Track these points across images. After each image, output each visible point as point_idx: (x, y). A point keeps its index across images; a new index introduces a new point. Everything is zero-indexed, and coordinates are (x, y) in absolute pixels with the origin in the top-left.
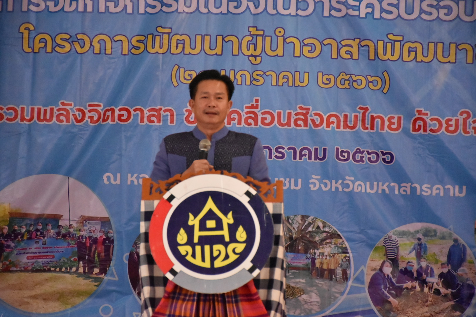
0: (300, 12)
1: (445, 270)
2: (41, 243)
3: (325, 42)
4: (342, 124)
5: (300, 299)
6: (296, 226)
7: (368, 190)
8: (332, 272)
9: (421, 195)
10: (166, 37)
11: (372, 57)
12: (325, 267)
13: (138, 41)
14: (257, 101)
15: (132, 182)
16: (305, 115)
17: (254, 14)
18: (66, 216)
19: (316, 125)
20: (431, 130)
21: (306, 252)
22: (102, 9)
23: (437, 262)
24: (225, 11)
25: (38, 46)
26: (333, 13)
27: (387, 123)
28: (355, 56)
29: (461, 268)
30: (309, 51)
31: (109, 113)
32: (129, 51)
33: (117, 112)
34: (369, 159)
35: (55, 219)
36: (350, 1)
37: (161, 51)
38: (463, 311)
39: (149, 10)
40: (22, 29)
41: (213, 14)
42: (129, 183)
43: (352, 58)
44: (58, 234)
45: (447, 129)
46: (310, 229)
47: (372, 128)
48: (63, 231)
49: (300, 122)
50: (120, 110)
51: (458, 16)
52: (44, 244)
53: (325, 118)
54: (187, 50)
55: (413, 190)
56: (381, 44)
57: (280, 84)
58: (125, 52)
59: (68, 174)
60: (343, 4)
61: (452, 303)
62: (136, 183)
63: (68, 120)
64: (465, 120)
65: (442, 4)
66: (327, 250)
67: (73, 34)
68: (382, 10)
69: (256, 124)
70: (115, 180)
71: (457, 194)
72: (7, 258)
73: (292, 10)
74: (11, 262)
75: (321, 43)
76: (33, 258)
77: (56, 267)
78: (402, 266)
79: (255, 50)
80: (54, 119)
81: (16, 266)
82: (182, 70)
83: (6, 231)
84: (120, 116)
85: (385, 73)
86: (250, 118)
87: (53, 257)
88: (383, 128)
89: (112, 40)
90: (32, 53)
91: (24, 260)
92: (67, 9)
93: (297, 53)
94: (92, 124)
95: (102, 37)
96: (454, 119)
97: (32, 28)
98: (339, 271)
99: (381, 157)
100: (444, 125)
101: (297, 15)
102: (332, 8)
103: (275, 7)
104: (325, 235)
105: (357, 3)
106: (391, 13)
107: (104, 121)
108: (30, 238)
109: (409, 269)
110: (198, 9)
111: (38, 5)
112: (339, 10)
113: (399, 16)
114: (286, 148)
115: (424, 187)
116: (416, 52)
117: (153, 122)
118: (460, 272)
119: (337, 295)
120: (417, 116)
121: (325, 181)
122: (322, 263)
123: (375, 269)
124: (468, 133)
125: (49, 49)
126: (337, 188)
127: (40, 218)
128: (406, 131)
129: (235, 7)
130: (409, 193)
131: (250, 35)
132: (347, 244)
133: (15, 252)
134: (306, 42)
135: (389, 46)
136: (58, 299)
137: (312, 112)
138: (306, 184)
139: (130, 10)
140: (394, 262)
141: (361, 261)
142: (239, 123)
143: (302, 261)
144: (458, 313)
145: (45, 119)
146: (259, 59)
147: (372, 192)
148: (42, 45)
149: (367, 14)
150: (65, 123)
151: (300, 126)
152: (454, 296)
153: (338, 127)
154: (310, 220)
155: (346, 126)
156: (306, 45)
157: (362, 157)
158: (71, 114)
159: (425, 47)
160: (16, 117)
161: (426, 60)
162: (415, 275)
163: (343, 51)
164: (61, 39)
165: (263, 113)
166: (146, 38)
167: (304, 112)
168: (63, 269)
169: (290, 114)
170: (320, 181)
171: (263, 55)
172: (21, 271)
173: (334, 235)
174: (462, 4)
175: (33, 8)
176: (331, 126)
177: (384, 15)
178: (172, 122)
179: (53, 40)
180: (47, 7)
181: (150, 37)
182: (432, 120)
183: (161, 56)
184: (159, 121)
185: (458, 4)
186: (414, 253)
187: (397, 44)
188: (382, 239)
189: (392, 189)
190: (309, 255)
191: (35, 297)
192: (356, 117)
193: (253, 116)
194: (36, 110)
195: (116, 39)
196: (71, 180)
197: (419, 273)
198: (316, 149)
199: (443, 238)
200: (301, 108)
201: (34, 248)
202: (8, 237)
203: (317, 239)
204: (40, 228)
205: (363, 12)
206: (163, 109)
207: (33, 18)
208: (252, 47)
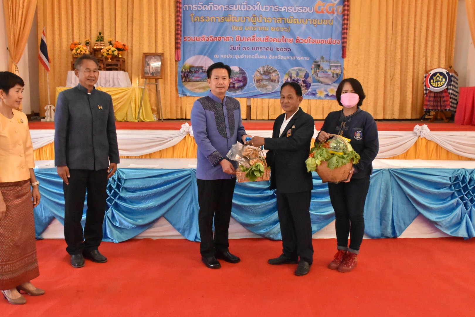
0: (266, 10)
1: (304, 79)
2: (198, 74)
3: (273, 18)
4: (277, 41)
5: (267, 87)
6: (265, 68)
7: (284, 59)
8: (275, 80)
9: (298, 60)
10: (230, 17)
11: (285, 22)
12: (273, 79)
13: (223, 18)
14: (255, 35)
15: (222, 57)
16: (268, 38)
17: (254, 11)
18: (204, 66)
19: (271, 41)
20: (301, 42)
21: (268, 75)
22: (213, 9)
23: (301, 77)
24: (246, 10)
25: (195, 20)
26: (275, 10)
27: (289, 41)
28: (281, 22)
29: (308, 79)
30: (269, 21)
31: (215, 38)
32: (220, 21)
33: (218, 38)
34: (284, 50)
35: (201, 67)
36: (280, 7)
37: (229, 21)
38: (308, 90)
39: (225, 10)
40: (191, 15)
41: (243, 11)
42: (221, 57)
43: (280, 23)
44: (202, 71)
45: (305, 42)
46: (269, 69)
47: (285, 42)
48: (204, 71)
49: (266, 40)
50: (219, 37)
51: (308, 12)
52: (199, 74)
53: (273, 39)
54: (236, 21)
55: (296, 58)
56: (288, 19)
57: (261, 30)
58: (219, 21)
59: (205, 55)
60: (278, 8)
61: (305, 88)
62: (223, 57)
63: (204, 40)
64: (309, 40)
65: (304, 8)
66: (274, 74)
67: (205, 16)
68: (288, 10)
69: (255, 41)
70: (217, 56)
71: (307, 59)
72: (189, 78)
73: (264, 10)
74: (190, 79)
75: (272, 19)
76: (196, 78)
77: (202, 80)
78: (293, 78)
79: (254, 20)
80: (201, 40)
81: (191, 80)
82: (235, 27)
83: (188, 71)
84: (218, 39)
85: (289, 27)
86: (253, 39)
87: (201, 78)
88: (288, 42)
89: (216, 18)
90: (194, 22)
91: (193, 78)
92: (203, 9)
93: (266, 21)
94: (211, 42)
95: (213, 17)
96: (306, 39)
97: (194, 15)
98: (277, 80)
99: (288, 50)
100: (304, 41)
101: (265, 11)
102: (274, 9)
103: (259, 9)
104: (273, 70)
105: (281, 8)
106: (290, 10)
107: (214, 40)
108: (195, 73)
109: (295, 79)
110: (238, 9)
111: (195, 8)
112: (276, 10)
113: (292, 11)
114: (263, 47)
115: (299, 58)
116: (297, 21)
117: (227, 41)
118: (307, 80)
119: (276, 86)
120: (297, 38)
121: (273, 56)
122: (272, 78)
123: (286, 79)
124: (310, 43)
125: (199, 20)
126: (276, 58)
127: (197, 67)
128: (294, 43)
129: (249, 9)
130: (295, 59)
131: (253, 17)
132: (279, 73)
133: (191, 76)
134: (268, 18)
135: (290, 19)
136: (203, 89)
137: (269, 38)
138: (268, 57)
139: (220, 10)
140: (291, 77)
141: (282, 77)
142: (250, 41)
143: (268, 78)
144: (307, 90)
145: (198, 40)
146: (255, 23)
147: (285, 59)
148: (197, 20)
149: (284, 11)
150: (204, 41)
151: (266, 41)
152: (306, 86)
153: (276, 42)
154: (269, 67)
155: (278, 41)
156: (268, 19)
157: (282, 50)
158: (205, 39)
159: (299, 20)
160: (190, 40)
161: (299, 23)
162: (296, 81)
163: (278, 21)
164: (202, 18)
165: (257, 38)
166: (225, 17)
167: (267, 38)
168: (204, 81)
169: (264, 38)
170: (272, 56)
171: (256, 22)
172: (193, 81)
173: (276, 71)
174: (309, 8)
175: (194, 9)
176: (275, 41)
177: (289, 11)
178: (232, 40)
179: (200, 18)
180: (198, 9)
181: (226, 17)
182: (301, 39)
183: (228, 22)
184: (229, 40)
185: (308, 8)
186: (296, 75)
187: (292, 19)
188: (288, 72)
189: (290, 58)
190: (269, 76)
191: (196, 88)
192: (281, 39)
193: (254, 39)
194: (196, 38)
195: (217, 18)
196: (206, 57)
197: (297, 80)
198: (271, 48)
199: (303, 71)
200: (267, 37)
201: (196, 75)
202: (189, 72)
203: (271, 72)
204: (198, 70)
205: (283, 10)
206: (230, 37)
207: (194, 12)
208: (253, 20)
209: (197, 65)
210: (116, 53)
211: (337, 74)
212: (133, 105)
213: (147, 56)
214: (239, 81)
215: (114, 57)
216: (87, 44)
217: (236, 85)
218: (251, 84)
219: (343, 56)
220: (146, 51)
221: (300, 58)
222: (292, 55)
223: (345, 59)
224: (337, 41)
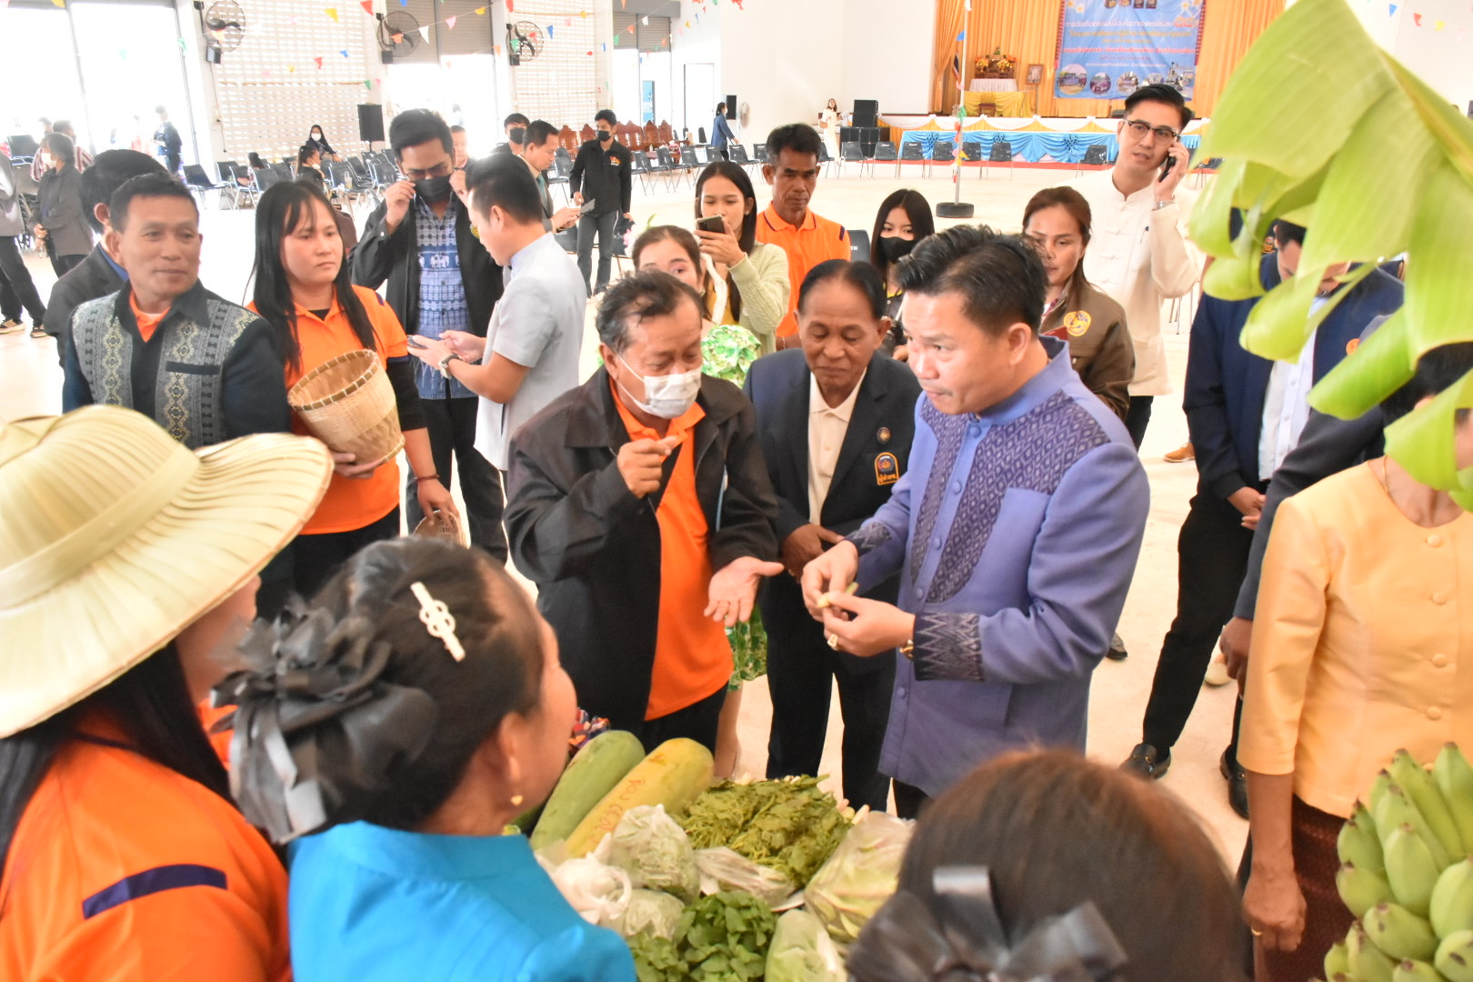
13: (1096, 33)
16: (1132, 49)
19: (1134, 52)
20: (1159, 52)
31: (1088, 50)
32: (1093, 36)
33: (1090, 50)
34: (1145, 60)
40: (1070, 32)
47: (1146, 52)
53: (1135, 49)
57: (1127, 42)
64: (1167, 49)
80: (1076, 52)
85: (1150, 40)
88: (1148, 52)
90: (1072, 37)
92: (1081, 26)
94: (1084, 54)
95: (1087, 32)
96: (1165, 49)
97: (1072, 31)
99: (1148, 59)
100: (1163, 51)
114: (1127, 57)
117: (1098, 52)
120: (1156, 49)
124: (1167, 52)
125: (1076, 35)
126: (1137, 66)
128: (1153, 53)
138: (1129, 65)
145: (1074, 52)
150: (1078, 53)
151: (1130, 52)
155: (1140, 52)
157: (1143, 59)
158: (1079, 51)
160: (1067, 52)
164: (1079, 33)
169: (1128, 49)
170: (1132, 64)
175: (1073, 27)
176: (1137, 51)
178: (1102, 52)
179: (1076, 33)
182: (1160, 49)
192: (1143, 49)
194: (1072, 51)
195: (1091, 33)
198: (1133, 57)
206: (1100, 49)
207: (1073, 29)
209: (1071, 72)
210: (1008, 65)
211: (1189, 80)
212: (1016, 105)
213: (1031, 66)
214: (1104, 86)
215: (1007, 69)
216: (987, 57)
217: (1102, 89)
218: (1114, 88)
219: (1196, 63)
220: (1031, 62)
221: (1158, 66)
222: (1151, 63)
223: (1197, 67)
224: (1192, 51)
